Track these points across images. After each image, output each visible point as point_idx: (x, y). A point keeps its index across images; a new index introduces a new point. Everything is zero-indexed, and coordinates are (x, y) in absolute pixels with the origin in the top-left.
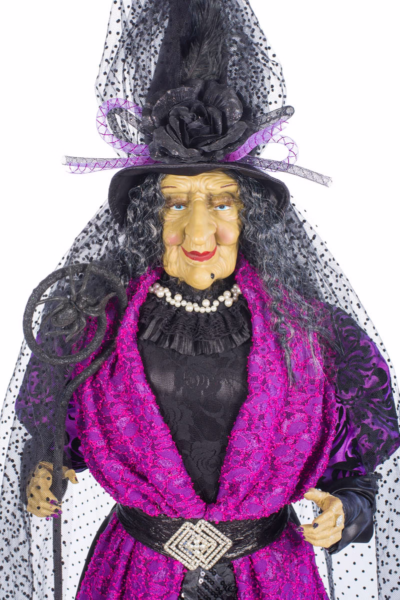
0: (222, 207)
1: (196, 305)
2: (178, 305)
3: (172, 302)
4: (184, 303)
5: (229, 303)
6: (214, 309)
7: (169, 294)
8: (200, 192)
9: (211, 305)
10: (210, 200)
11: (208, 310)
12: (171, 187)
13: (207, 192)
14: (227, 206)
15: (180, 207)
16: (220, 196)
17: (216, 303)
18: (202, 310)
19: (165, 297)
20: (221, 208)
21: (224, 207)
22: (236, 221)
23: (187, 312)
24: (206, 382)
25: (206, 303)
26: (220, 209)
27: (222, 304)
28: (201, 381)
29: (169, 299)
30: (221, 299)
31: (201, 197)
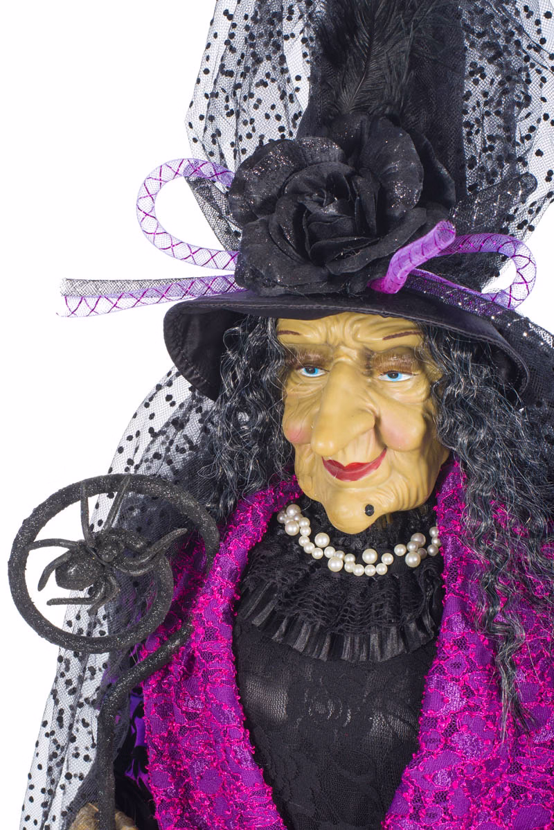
0: (393, 374)
1: (351, 558)
2: (318, 554)
3: (309, 548)
4: (330, 552)
5: (412, 560)
6: (382, 569)
7: (306, 532)
8: (345, 345)
9: (379, 561)
10: (370, 361)
11: (370, 571)
12: (292, 333)
13: (359, 346)
14: (403, 373)
15: (313, 372)
16: (388, 353)
17: (388, 559)
18: (359, 571)
19: (299, 535)
20: (391, 376)
21: (396, 375)
22: (421, 404)
23: (330, 572)
24: (345, 713)
25: (369, 556)
26: (389, 379)
27: (400, 560)
28: (337, 711)
29: (304, 541)
30: (400, 550)
31: (349, 356)
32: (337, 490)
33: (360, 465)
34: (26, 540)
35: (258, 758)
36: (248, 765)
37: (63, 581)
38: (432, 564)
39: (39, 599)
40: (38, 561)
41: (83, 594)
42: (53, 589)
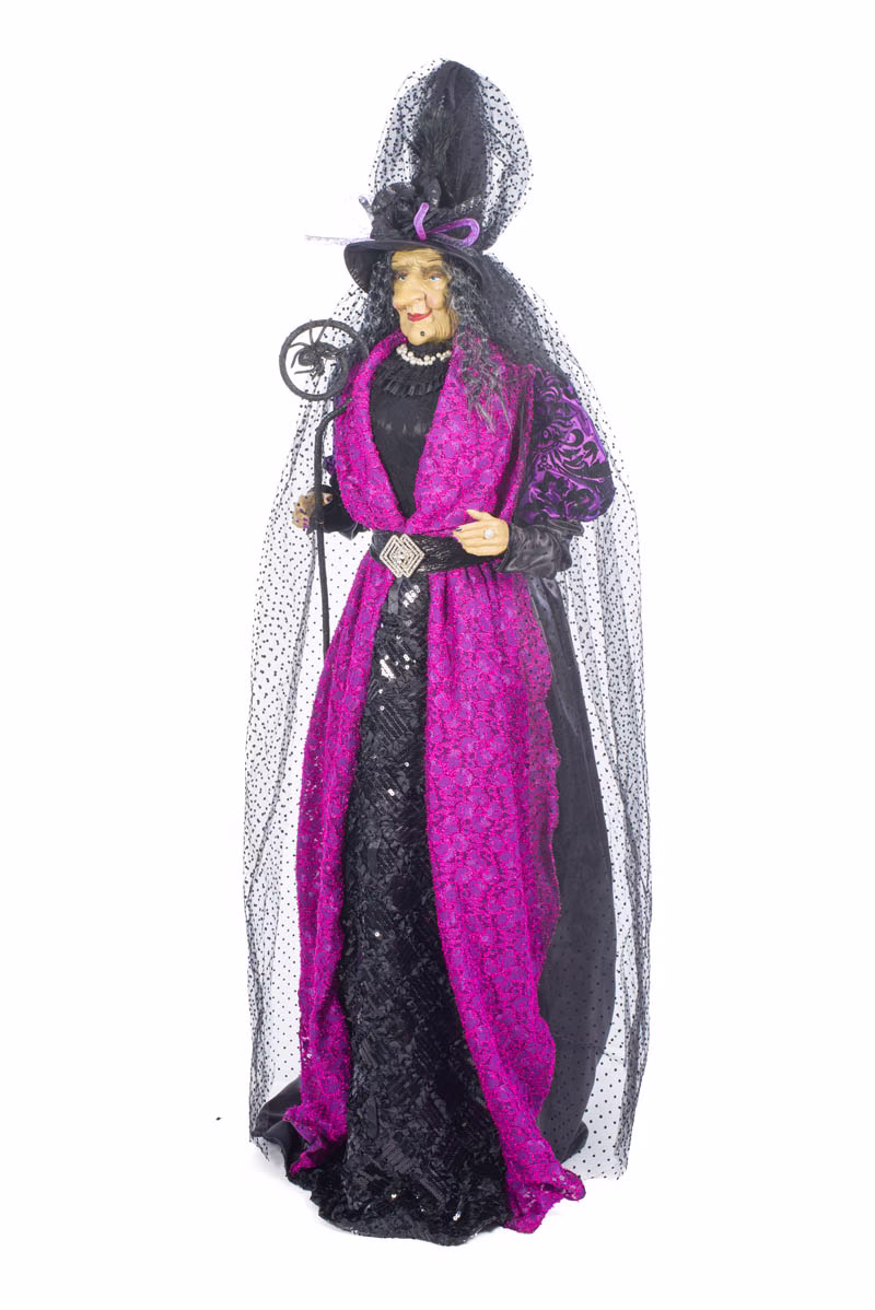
1: (420, 359)
2: (409, 360)
3: (406, 359)
4: (413, 358)
5: (442, 359)
6: (431, 363)
7: (405, 351)
8: (414, 265)
9: (430, 360)
10: (425, 272)
11: (426, 364)
13: (419, 266)
14: (437, 277)
15: (403, 278)
16: (431, 269)
17: (433, 358)
18: (422, 364)
20: (432, 278)
21: (434, 278)
22: (443, 290)
25: (427, 358)
26: (431, 280)
27: (438, 359)
29: (405, 357)
30: (438, 355)
31: (416, 270)
32: (412, 326)
33: (419, 315)
34: (287, 345)
35: (374, 439)
36: (369, 441)
37: (302, 362)
38: (448, 360)
39: (290, 372)
40: (292, 352)
41: (309, 368)
42: (298, 367)
